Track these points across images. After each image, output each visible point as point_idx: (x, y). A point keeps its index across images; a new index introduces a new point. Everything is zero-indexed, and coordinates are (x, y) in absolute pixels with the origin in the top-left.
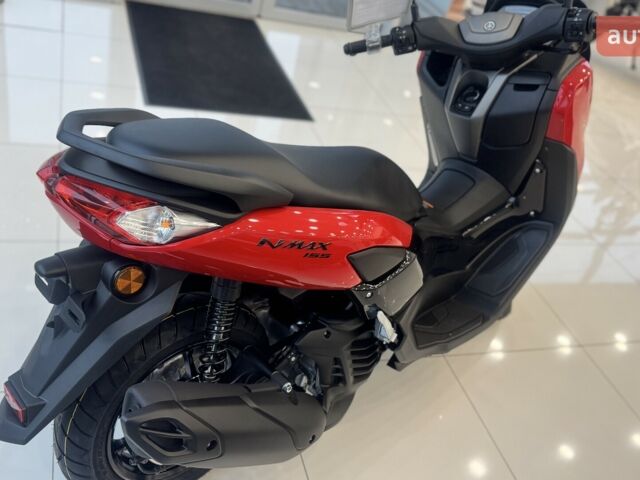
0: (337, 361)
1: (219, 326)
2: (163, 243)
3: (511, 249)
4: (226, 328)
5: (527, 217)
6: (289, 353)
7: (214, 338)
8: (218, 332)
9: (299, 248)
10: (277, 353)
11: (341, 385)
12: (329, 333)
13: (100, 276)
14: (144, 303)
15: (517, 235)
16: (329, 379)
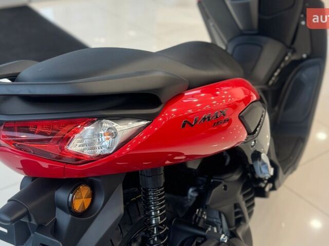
0: (237, 206)
1: (155, 211)
2: (111, 152)
3: (299, 86)
4: (161, 211)
5: (302, 60)
6: (202, 213)
7: (154, 222)
8: (156, 216)
9: (209, 120)
10: (194, 217)
11: (242, 223)
12: (225, 186)
13: (55, 205)
14: (97, 214)
15: (298, 75)
16: (233, 222)
